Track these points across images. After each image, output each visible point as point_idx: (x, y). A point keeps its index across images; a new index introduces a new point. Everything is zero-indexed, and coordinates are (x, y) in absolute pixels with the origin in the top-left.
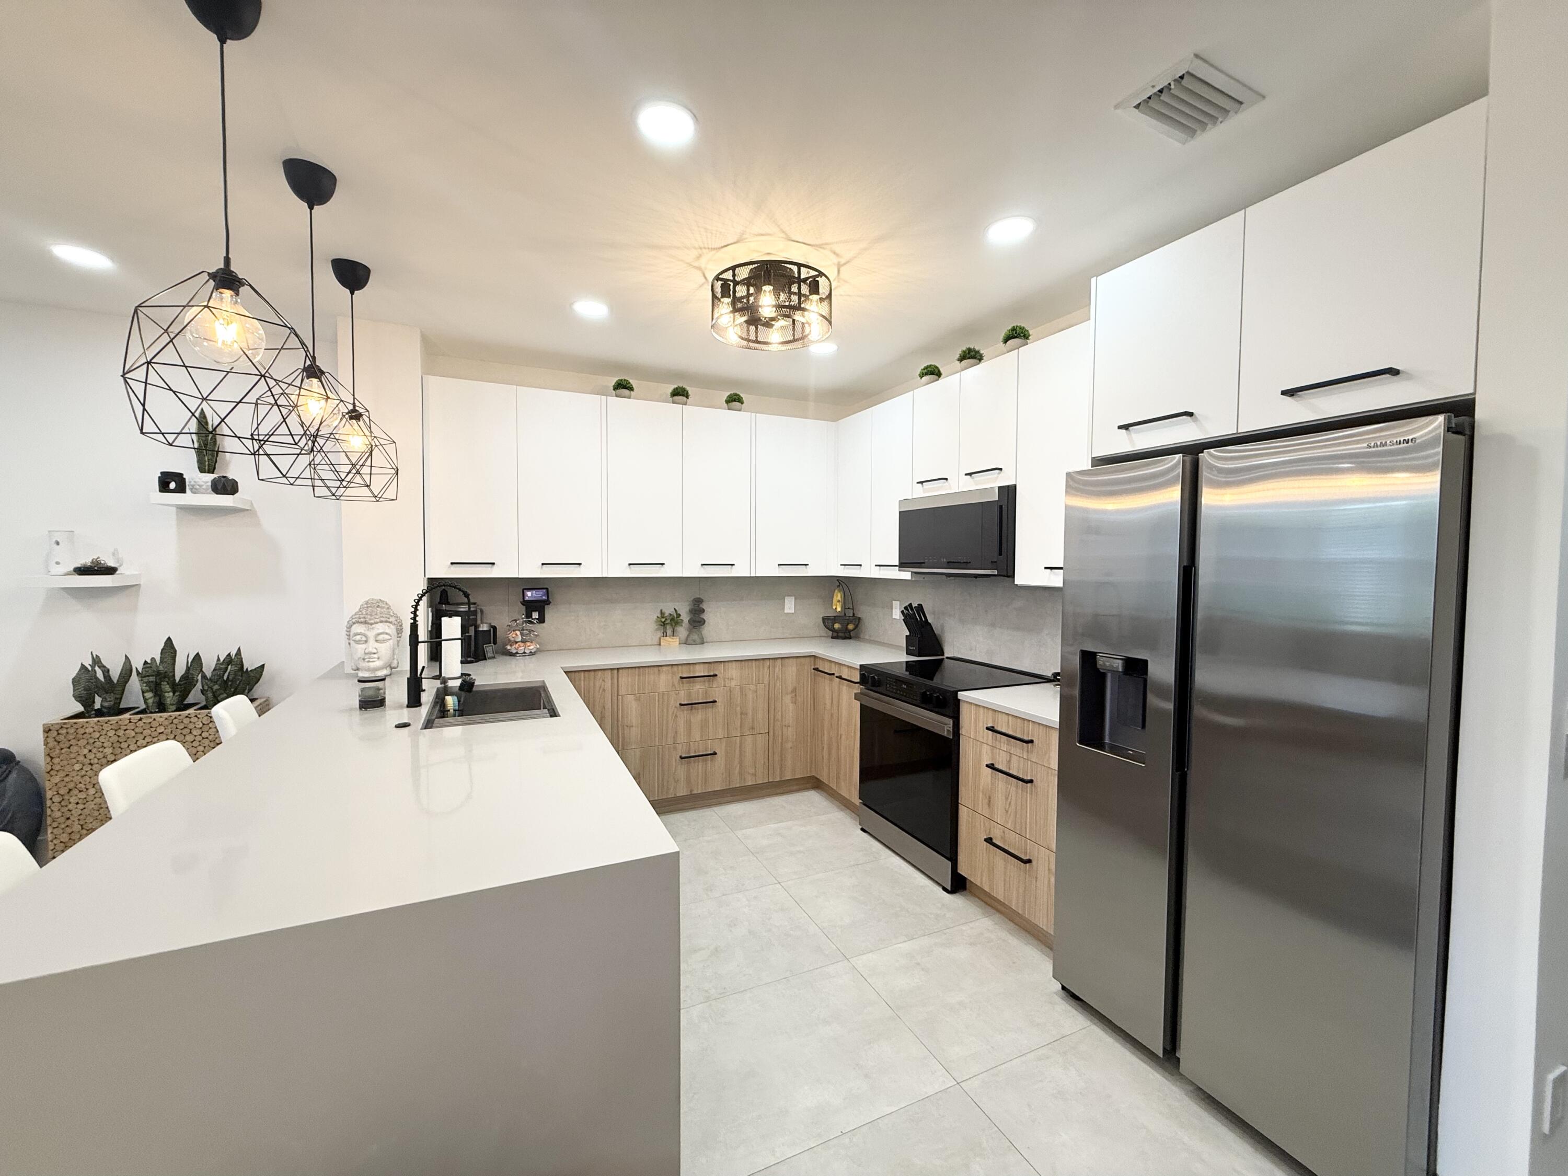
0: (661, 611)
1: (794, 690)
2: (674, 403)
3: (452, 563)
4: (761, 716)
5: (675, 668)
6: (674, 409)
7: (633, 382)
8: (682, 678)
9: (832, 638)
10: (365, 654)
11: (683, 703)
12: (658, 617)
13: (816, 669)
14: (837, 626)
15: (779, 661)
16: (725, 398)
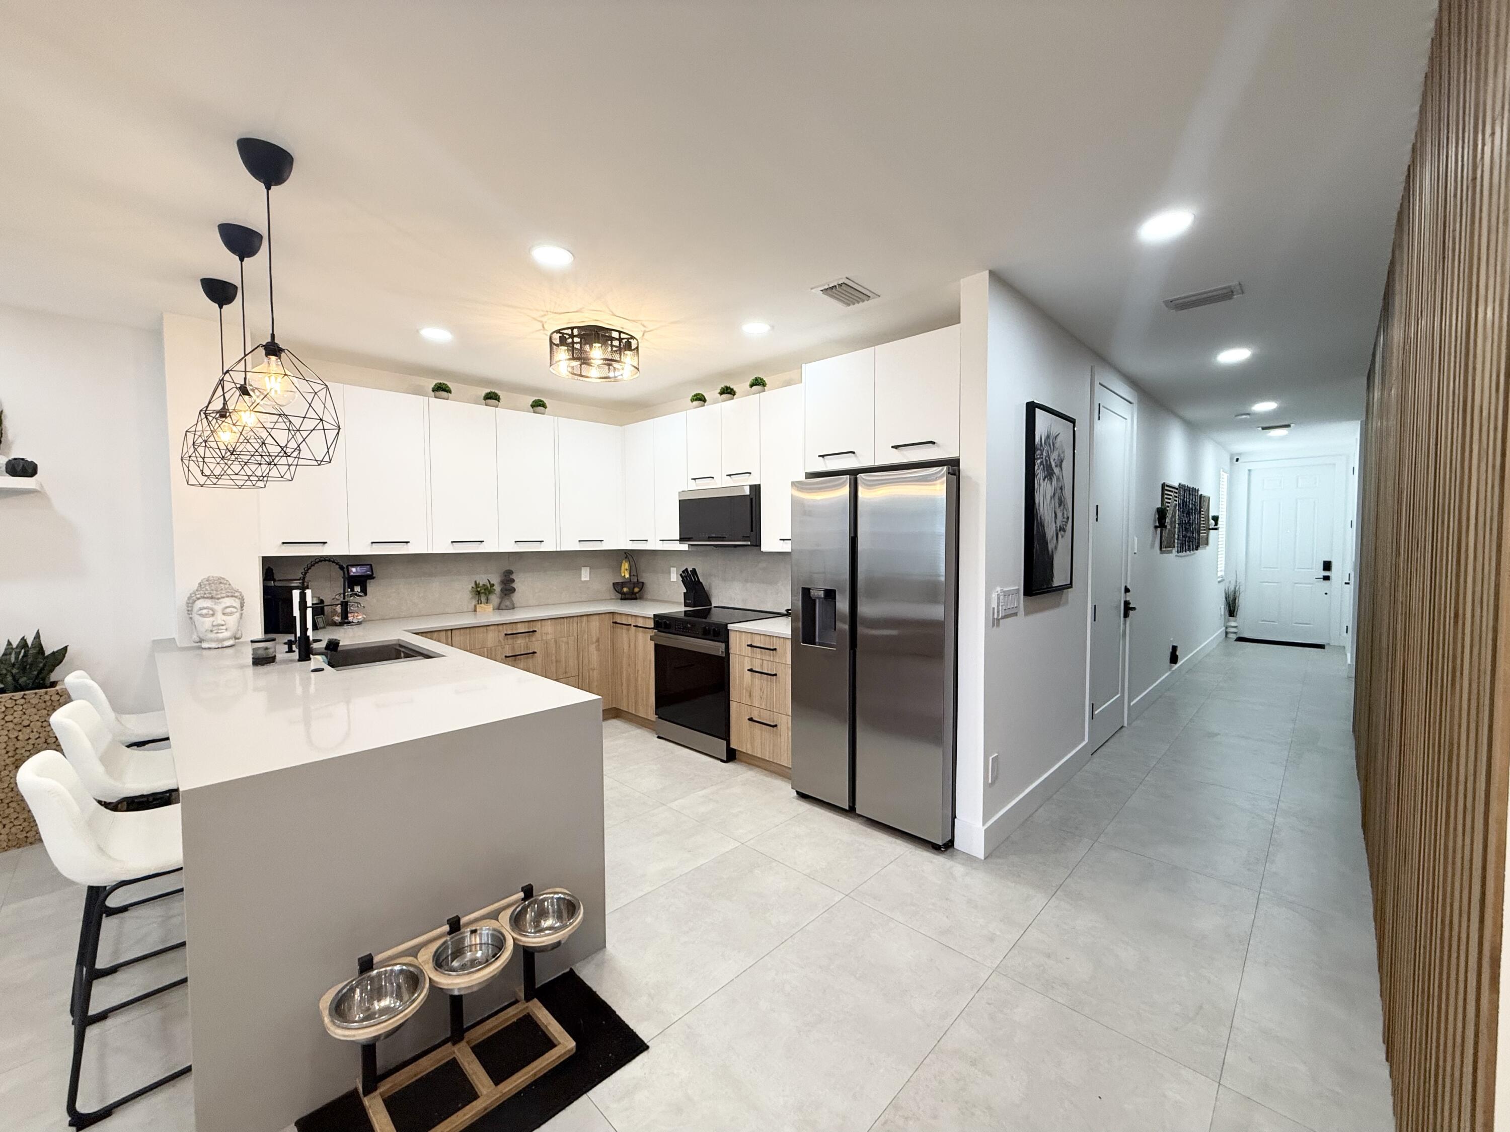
0: (476, 582)
1: (598, 641)
2: (486, 405)
3: (284, 543)
4: (572, 662)
5: (500, 627)
6: (488, 411)
7: (450, 385)
8: (506, 635)
9: (621, 599)
11: (508, 655)
12: (472, 587)
13: (615, 623)
14: (625, 590)
15: (585, 618)
16: (530, 403)
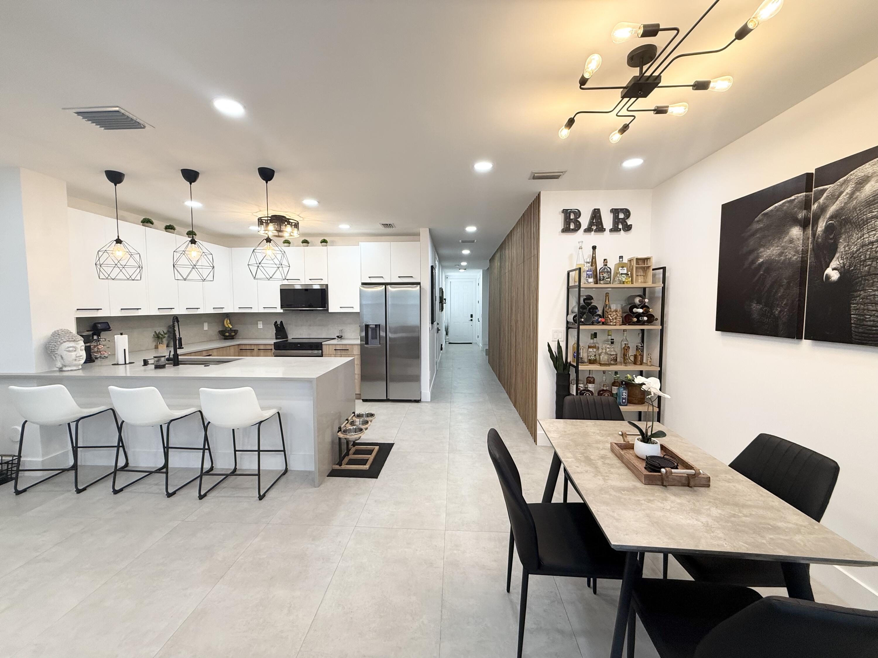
0: (155, 332)
2: (168, 232)
7: (154, 221)
9: (225, 339)
10: (76, 357)
13: (241, 349)
14: (227, 334)
